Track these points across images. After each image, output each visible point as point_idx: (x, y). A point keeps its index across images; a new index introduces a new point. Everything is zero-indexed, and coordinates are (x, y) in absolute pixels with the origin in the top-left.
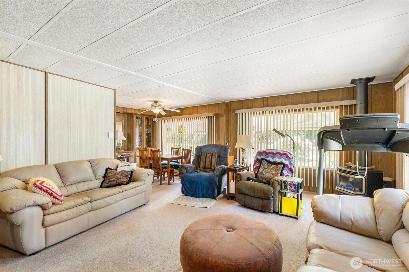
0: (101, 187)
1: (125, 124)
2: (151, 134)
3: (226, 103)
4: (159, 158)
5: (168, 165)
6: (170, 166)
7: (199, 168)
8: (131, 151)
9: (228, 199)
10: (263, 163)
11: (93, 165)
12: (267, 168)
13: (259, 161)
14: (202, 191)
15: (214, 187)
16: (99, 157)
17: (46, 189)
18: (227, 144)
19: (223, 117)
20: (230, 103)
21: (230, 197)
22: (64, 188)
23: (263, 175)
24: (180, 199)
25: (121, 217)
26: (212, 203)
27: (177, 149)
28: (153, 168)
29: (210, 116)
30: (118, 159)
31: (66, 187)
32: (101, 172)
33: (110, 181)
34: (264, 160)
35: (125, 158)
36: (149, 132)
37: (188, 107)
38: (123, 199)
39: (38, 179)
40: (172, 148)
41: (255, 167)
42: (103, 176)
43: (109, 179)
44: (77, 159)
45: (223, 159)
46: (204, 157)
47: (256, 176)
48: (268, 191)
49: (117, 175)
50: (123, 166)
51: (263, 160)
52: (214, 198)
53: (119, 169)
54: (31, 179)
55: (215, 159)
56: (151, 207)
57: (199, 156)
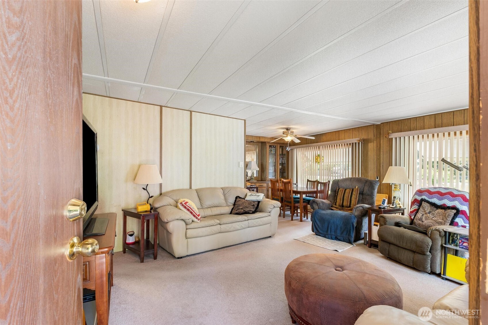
0: (231, 213)
1: (259, 153)
2: (285, 164)
3: (377, 125)
4: (290, 191)
5: (301, 199)
6: (302, 201)
7: (335, 206)
8: (264, 182)
9: (370, 247)
10: (423, 206)
11: (225, 193)
12: (430, 213)
13: (418, 203)
14: (335, 232)
15: (350, 230)
16: (231, 186)
17: (189, 208)
18: (377, 178)
19: (373, 143)
20: (382, 124)
21: (373, 245)
22: (202, 210)
23: (423, 222)
24: (308, 237)
25: (246, 244)
26: (346, 247)
27: (313, 182)
28: (285, 201)
29: (354, 142)
30: (248, 188)
31: (204, 209)
32: (232, 200)
33: (239, 209)
34: (425, 202)
35: (254, 188)
36: (283, 162)
37: (327, 133)
38: (248, 227)
39: (184, 199)
40: (308, 181)
41: (412, 210)
42: (233, 203)
43: (238, 207)
44: (213, 186)
45: (367, 197)
46: (342, 193)
47: (412, 222)
48: (423, 242)
49: (245, 204)
50: (250, 195)
51: (423, 202)
52: (350, 242)
53: (247, 199)
54: (180, 199)
55: (357, 196)
56: (276, 241)
57: (336, 191)
